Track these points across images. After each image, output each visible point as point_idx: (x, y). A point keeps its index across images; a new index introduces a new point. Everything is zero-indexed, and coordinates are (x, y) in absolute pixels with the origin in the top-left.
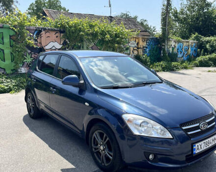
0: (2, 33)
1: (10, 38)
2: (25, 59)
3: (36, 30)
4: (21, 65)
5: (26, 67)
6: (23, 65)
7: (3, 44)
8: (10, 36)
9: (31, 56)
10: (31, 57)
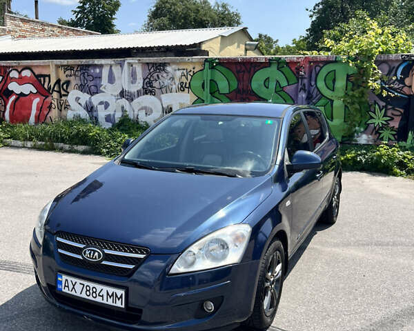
0: (335, 71)
1: (347, 80)
2: (372, 118)
3: (404, 61)
4: (362, 130)
5: (371, 134)
6: (366, 129)
7: (333, 90)
8: (348, 76)
9: (385, 112)
10: (385, 115)
